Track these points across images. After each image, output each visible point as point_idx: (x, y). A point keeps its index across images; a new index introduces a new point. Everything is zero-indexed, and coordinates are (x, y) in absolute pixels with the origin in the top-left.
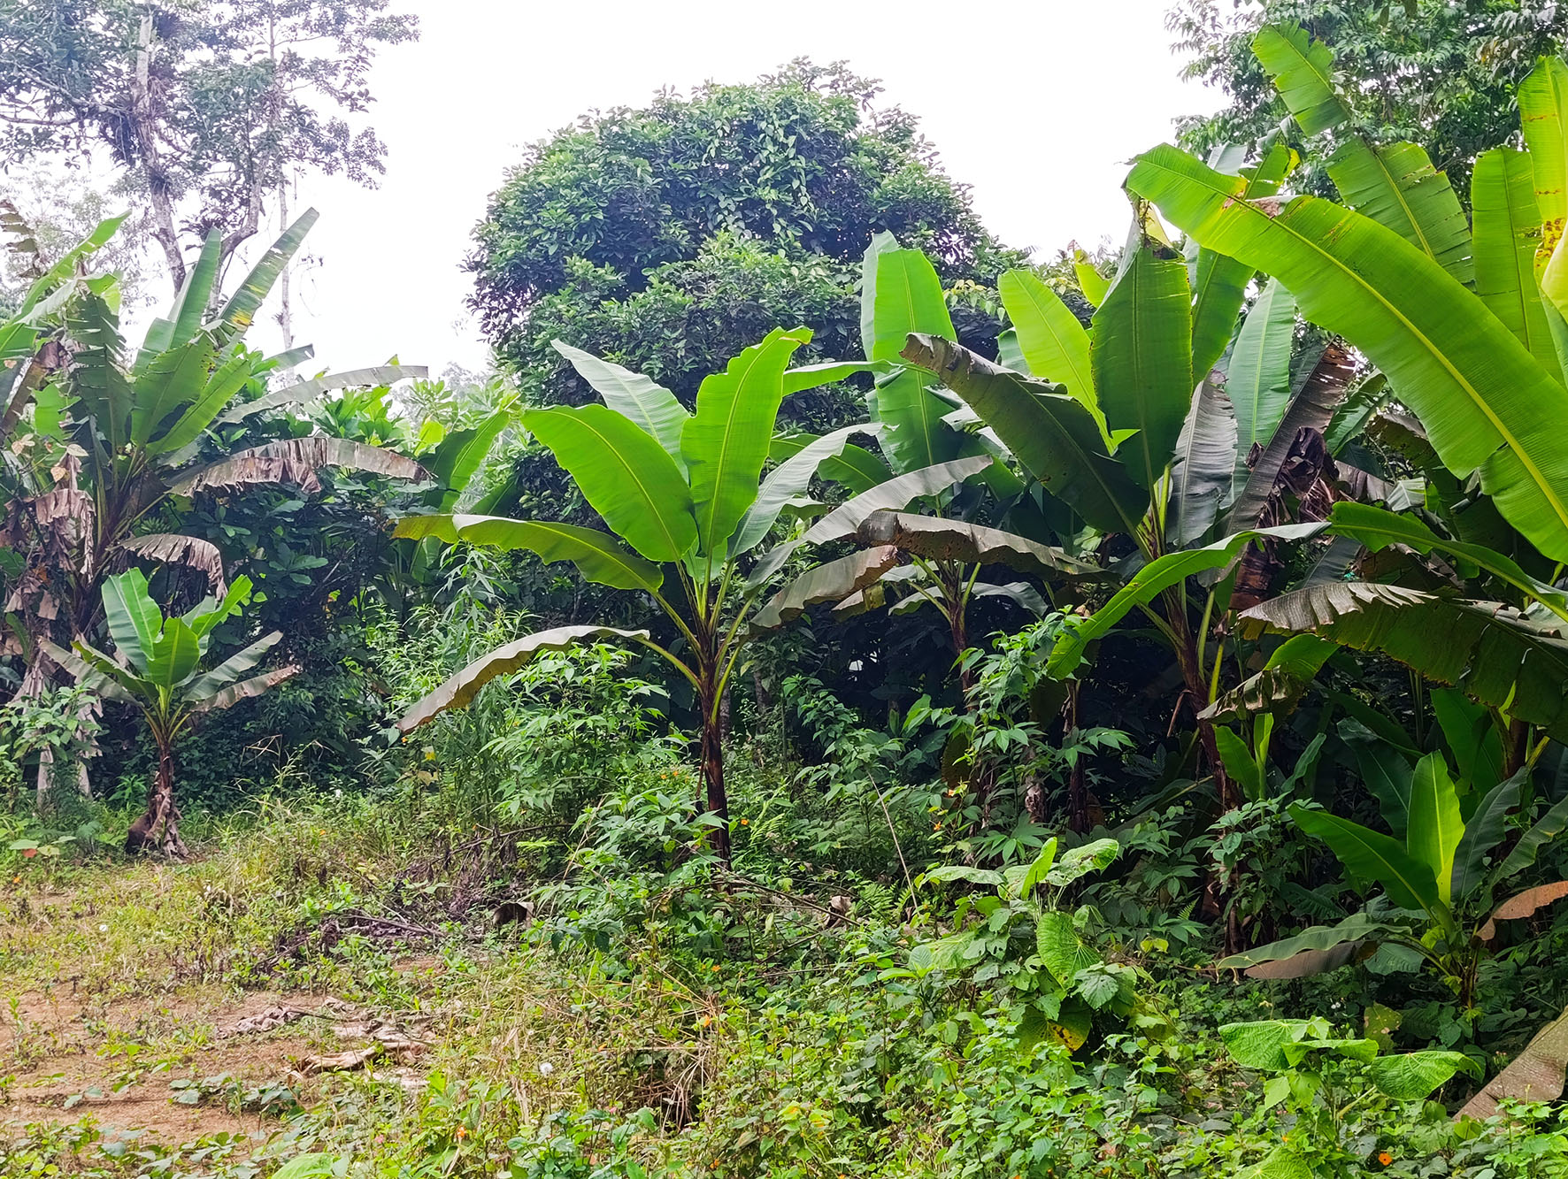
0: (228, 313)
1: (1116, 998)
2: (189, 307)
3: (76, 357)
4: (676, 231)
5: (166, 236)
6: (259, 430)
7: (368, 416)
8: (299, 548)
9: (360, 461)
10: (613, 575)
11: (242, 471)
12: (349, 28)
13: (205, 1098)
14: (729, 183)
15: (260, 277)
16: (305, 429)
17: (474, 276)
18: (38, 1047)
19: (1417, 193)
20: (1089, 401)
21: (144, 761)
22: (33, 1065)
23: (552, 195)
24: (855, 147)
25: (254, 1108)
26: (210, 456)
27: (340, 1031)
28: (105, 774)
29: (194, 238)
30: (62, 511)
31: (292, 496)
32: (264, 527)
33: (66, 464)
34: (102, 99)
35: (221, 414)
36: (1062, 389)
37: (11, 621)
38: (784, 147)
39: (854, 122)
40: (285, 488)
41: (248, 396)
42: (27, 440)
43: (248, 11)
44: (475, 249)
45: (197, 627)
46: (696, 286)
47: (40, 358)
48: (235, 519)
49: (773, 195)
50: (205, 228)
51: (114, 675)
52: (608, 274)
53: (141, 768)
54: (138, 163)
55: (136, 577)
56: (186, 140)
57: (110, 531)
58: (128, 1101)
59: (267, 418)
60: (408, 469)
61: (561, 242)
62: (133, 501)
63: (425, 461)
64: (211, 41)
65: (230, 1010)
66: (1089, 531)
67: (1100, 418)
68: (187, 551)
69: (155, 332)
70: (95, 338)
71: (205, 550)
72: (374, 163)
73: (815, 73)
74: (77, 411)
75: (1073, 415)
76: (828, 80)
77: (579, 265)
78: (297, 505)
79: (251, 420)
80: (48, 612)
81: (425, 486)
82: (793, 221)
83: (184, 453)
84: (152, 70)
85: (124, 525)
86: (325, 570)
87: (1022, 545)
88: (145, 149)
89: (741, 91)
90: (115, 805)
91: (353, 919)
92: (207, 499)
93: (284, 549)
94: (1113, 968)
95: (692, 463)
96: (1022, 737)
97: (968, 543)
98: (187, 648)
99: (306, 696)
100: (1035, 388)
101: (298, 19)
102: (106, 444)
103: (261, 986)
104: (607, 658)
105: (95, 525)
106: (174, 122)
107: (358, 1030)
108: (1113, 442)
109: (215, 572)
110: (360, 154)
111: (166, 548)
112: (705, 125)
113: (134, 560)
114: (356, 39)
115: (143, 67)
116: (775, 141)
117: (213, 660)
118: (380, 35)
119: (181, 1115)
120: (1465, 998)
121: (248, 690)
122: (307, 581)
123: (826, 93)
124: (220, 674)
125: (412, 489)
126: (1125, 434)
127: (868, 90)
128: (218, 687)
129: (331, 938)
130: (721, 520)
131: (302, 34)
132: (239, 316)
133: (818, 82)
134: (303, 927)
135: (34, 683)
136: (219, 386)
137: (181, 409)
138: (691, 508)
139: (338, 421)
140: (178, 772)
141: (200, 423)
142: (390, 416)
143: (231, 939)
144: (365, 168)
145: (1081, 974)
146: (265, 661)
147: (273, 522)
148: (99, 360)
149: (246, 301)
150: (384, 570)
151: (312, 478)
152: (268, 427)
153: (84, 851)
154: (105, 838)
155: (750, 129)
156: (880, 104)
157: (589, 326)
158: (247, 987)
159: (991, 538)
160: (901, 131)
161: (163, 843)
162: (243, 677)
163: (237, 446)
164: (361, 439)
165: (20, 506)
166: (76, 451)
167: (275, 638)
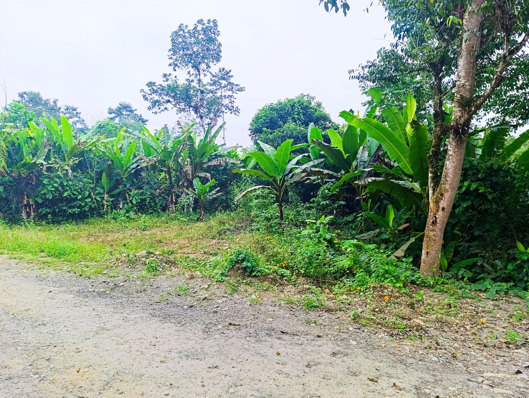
0: (212, 138)
1: (331, 238)
2: (206, 137)
3: (189, 145)
4: (281, 123)
5: (203, 126)
6: (216, 156)
7: (234, 154)
8: (223, 175)
9: (232, 161)
10: (265, 178)
11: (214, 163)
12: (234, 90)
13: (204, 253)
14: (290, 115)
15: (217, 132)
16: (224, 156)
17: (250, 131)
18: (182, 246)
19: (395, 115)
20: (342, 149)
21: (200, 207)
22: (181, 249)
23: (261, 118)
24: (311, 108)
25: (211, 254)
26: (209, 160)
27: (225, 245)
28: (194, 209)
29: (207, 126)
30: (187, 169)
31: (222, 167)
32: (218, 172)
33: (187, 162)
34: (193, 104)
35: (211, 154)
36: (337, 147)
37: (180, 186)
38: (299, 108)
39: (311, 104)
40: (220, 165)
41: (215, 151)
42: (181, 158)
43: (218, 87)
44: (250, 126)
45: (207, 187)
46: (283, 132)
47: (183, 145)
48: (213, 170)
49: (297, 116)
50: (209, 124)
51: (195, 194)
52: (269, 130)
53: (200, 208)
54: (198, 114)
55: (198, 179)
56: (206, 110)
57: (195, 172)
58: (194, 253)
59: (218, 154)
60: (239, 162)
61: (262, 125)
62: (198, 167)
63: (243, 161)
64: (212, 92)
65: (210, 242)
66: (343, 170)
67: (343, 152)
68: (206, 175)
69: (201, 141)
70: (191, 142)
71: (208, 175)
72: (238, 112)
73: (304, 96)
74: (189, 153)
75: (339, 151)
76: (307, 97)
77: (264, 129)
78: (223, 168)
79: (215, 155)
80: (186, 184)
81: (242, 165)
82: (300, 121)
83: (206, 160)
84: (200, 99)
85: (196, 171)
86: (227, 178)
87: (331, 173)
88: (199, 112)
89: (292, 100)
90: (196, 214)
91: (229, 230)
92: (209, 167)
93: (221, 175)
94: (331, 234)
95: (276, 160)
96: (328, 202)
97: (323, 172)
98: (206, 190)
99: (224, 198)
100: (333, 147)
101: (226, 88)
102: (194, 159)
103: (215, 239)
104: (267, 191)
105: (192, 171)
106: (204, 108)
107: (227, 245)
108: (346, 156)
109: (210, 178)
110: (236, 110)
111: (202, 175)
112: (286, 105)
113: (198, 176)
114: (235, 91)
115: (199, 99)
116: (297, 107)
117: (210, 192)
118: (239, 91)
119: (201, 255)
120: (393, 242)
121: (215, 196)
122: (224, 180)
123: (306, 99)
124: (211, 194)
125: (240, 165)
126: (347, 155)
127: (313, 98)
128: (210, 196)
129: (225, 232)
130: (281, 169)
131: (226, 91)
132: (214, 139)
133: (305, 97)
134: (221, 230)
135: (183, 195)
136: (210, 149)
137: (205, 153)
138: (276, 167)
139: (229, 155)
140: (205, 209)
141: (207, 155)
142: (237, 154)
143: (211, 232)
144: (237, 113)
145: (326, 235)
146: (218, 192)
147: (219, 171)
148: (192, 145)
149: (215, 136)
150: (236, 178)
151: (224, 164)
152: (218, 156)
153: (191, 220)
154: (194, 218)
155: (293, 106)
156: (315, 100)
157: (266, 139)
158: (212, 239)
159: (326, 172)
160: (319, 105)
161: (202, 219)
162: (214, 194)
163: (213, 159)
164: (232, 158)
165: (181, 168)
166: (189, 160)
167: (219, 188)
